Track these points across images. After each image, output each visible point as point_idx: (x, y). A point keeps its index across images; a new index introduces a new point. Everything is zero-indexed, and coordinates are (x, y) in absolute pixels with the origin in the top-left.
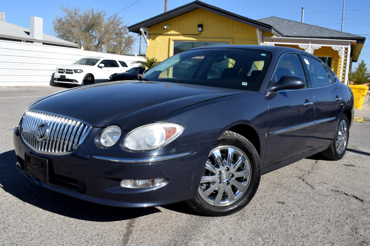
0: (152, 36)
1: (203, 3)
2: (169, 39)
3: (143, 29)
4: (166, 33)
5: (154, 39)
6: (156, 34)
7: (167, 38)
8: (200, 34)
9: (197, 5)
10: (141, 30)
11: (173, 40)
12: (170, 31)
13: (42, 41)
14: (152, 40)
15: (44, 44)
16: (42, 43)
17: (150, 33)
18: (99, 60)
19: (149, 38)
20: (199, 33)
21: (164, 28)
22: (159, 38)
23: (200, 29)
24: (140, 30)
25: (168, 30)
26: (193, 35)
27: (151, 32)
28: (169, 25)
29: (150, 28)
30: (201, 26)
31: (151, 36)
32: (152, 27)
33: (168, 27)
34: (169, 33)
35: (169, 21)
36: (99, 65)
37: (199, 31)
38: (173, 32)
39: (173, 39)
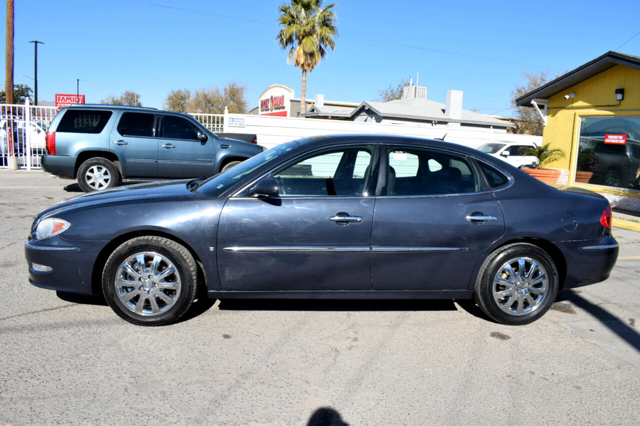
0: (552, 111)
1: (619, 54)
2: (575, 115)
3: (536, 102)
4: (571, 105)
5: (554, 115)
6: (557, 108)
7: (572, 112)
8: (620, 104)
9: (610, 58)
11: (580, 116)
12: (577, 101)
13: (460, 120)
14: (552, 116)
15: (463, 124)
16: (460, 124)
17: (549, 107)
18: (505, 145)
19: (548, 114)
20: (618, 103)
21: (565, 98)
22: (562, 114)
23: (619, 96)
24: (532, 103)
25: (572, 101)
26: (608, 106)
27: (551, 105)
28: (575, 93)
29: (550, 98)
30: (621, 91)
31: (551, 110)
32: (552, 97)
33: (573, 96)
34: (575, 105)
35: (576, 86)
36: (502, 153)
37: (618, 100)
38: (580, 103)
39: (580, 115)
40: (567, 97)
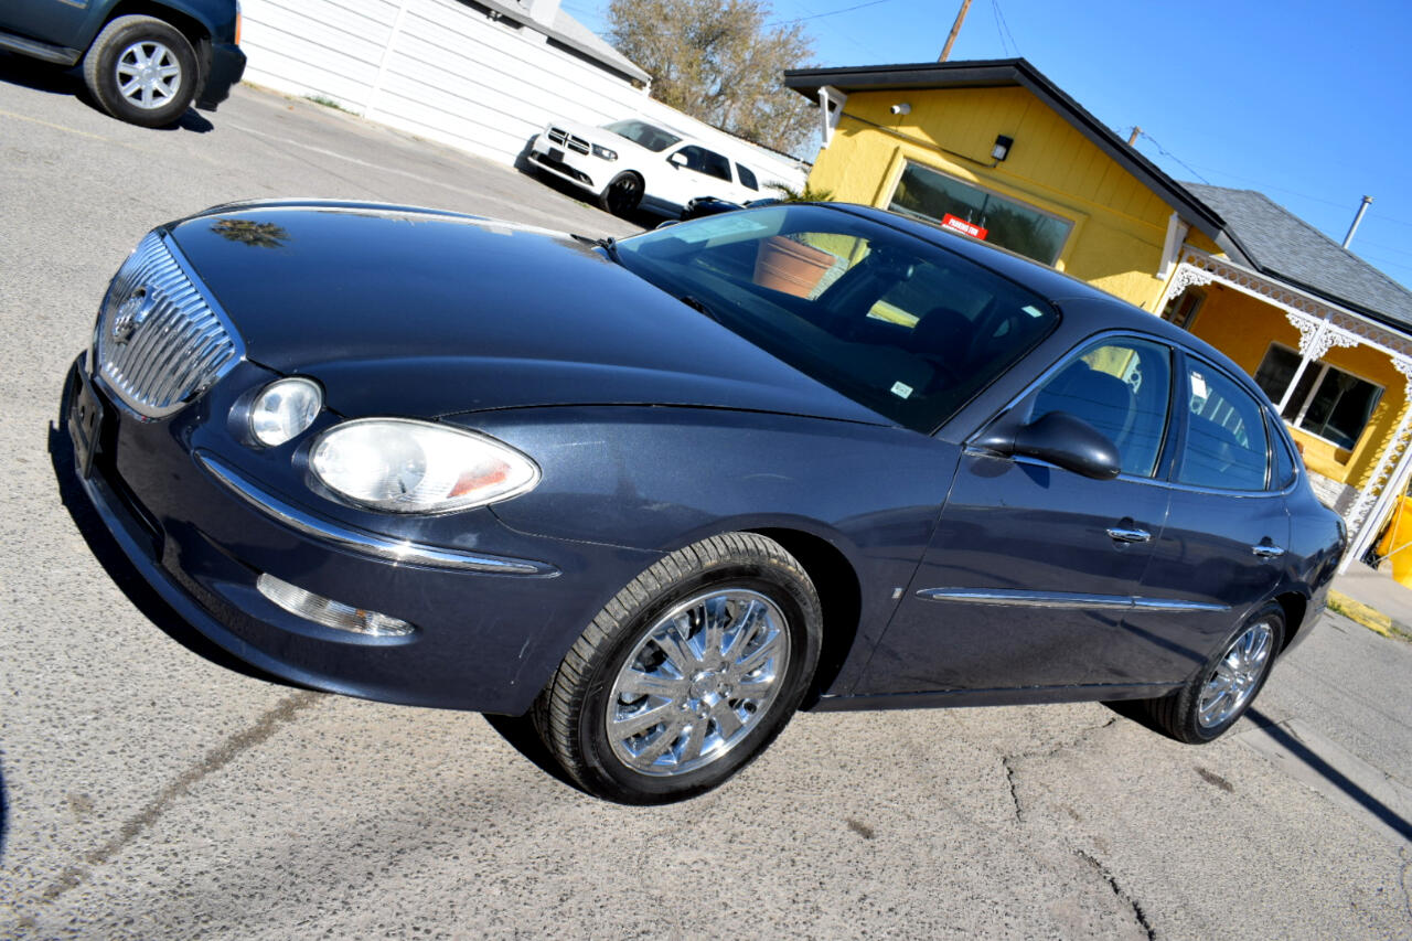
0: (851, 123)
1: (1038, 73)
2: (896, 150)
3: (830, 94)
4: (894, 128)
5: (850, 133)
6: (864, 121)
7: (892, 143)
8: (995, 167)
9: (1018, 72)
10: (823, 92)
11: (905, 157)
12: (909, 124)
13: (548, 29)
14: (845, 134)
15: (552, 41)
16: (546, 38)
17: (846, 111)
18: (680, 140)
19: (838, 126)
20: (992, 162)
21: (893, 111)
22: (868, 136)
23: (1000, 151)
24: (820, 92)
25: (901, 120)
26: (971, 160)
27: (851, 110)
28: (911, 106)
29: (852, 95)
30: (1006, 142)
31: (848, 121)
32: (857, 94)
33: (907, 111)
34: (903, 130)
35: (917, 93)
36: (671, 156)
37: (993, 157)
38: (914, 131)
39: (908, 155)
40: (897, 109)
